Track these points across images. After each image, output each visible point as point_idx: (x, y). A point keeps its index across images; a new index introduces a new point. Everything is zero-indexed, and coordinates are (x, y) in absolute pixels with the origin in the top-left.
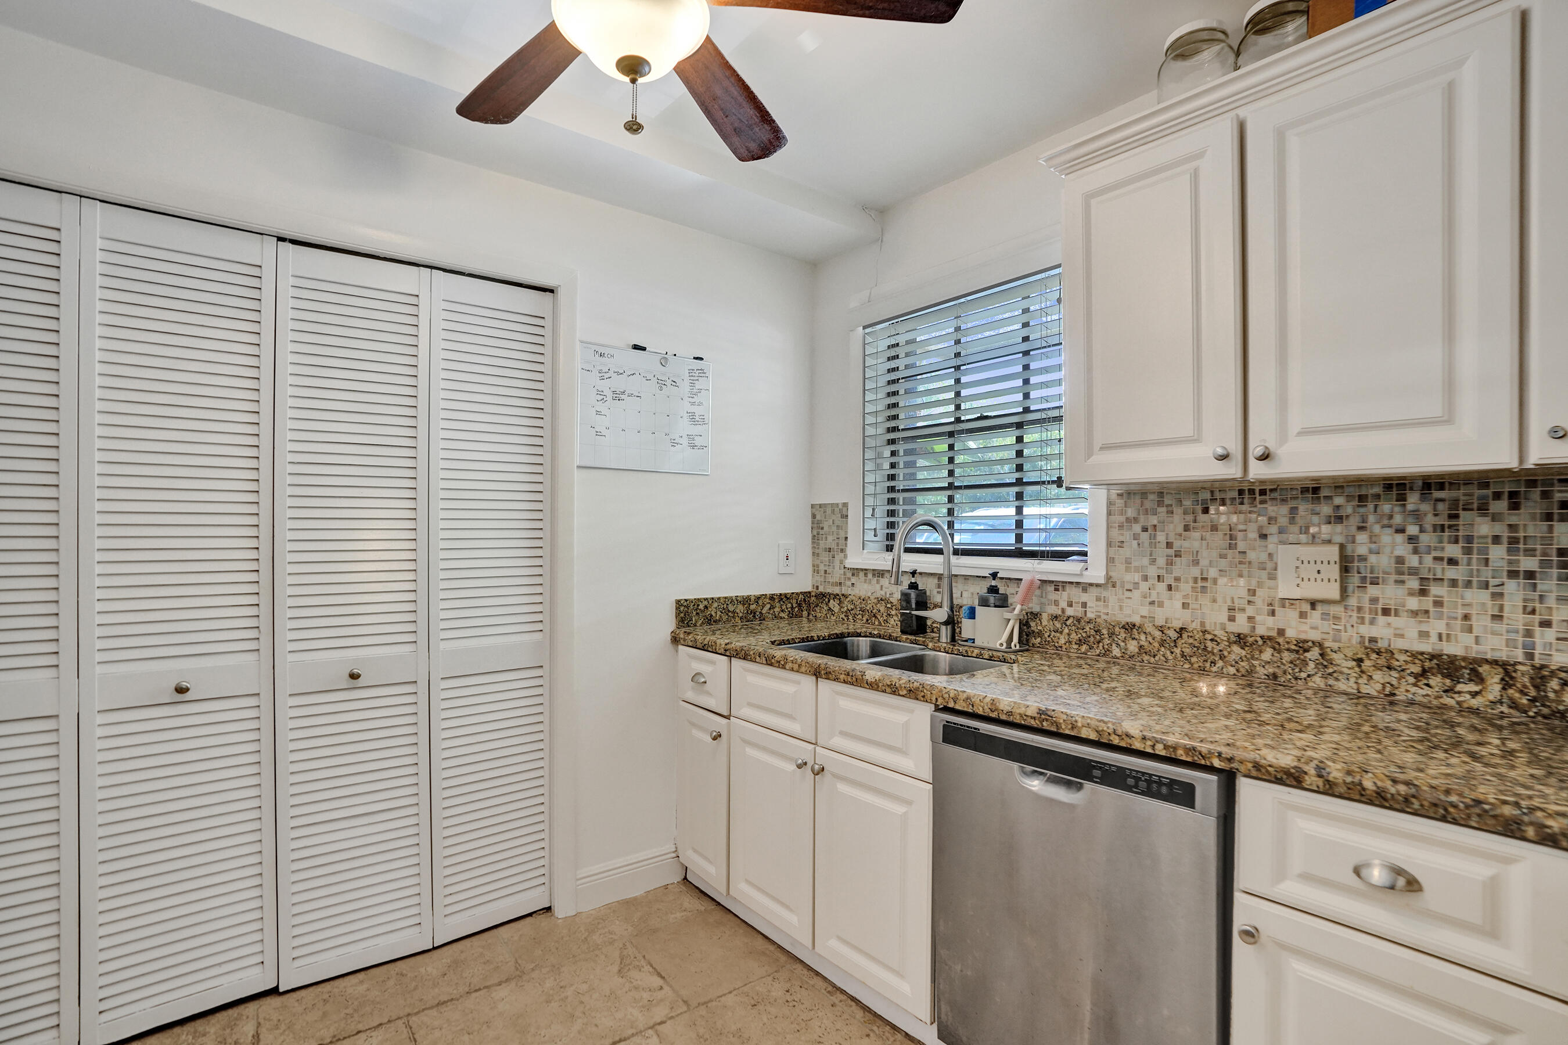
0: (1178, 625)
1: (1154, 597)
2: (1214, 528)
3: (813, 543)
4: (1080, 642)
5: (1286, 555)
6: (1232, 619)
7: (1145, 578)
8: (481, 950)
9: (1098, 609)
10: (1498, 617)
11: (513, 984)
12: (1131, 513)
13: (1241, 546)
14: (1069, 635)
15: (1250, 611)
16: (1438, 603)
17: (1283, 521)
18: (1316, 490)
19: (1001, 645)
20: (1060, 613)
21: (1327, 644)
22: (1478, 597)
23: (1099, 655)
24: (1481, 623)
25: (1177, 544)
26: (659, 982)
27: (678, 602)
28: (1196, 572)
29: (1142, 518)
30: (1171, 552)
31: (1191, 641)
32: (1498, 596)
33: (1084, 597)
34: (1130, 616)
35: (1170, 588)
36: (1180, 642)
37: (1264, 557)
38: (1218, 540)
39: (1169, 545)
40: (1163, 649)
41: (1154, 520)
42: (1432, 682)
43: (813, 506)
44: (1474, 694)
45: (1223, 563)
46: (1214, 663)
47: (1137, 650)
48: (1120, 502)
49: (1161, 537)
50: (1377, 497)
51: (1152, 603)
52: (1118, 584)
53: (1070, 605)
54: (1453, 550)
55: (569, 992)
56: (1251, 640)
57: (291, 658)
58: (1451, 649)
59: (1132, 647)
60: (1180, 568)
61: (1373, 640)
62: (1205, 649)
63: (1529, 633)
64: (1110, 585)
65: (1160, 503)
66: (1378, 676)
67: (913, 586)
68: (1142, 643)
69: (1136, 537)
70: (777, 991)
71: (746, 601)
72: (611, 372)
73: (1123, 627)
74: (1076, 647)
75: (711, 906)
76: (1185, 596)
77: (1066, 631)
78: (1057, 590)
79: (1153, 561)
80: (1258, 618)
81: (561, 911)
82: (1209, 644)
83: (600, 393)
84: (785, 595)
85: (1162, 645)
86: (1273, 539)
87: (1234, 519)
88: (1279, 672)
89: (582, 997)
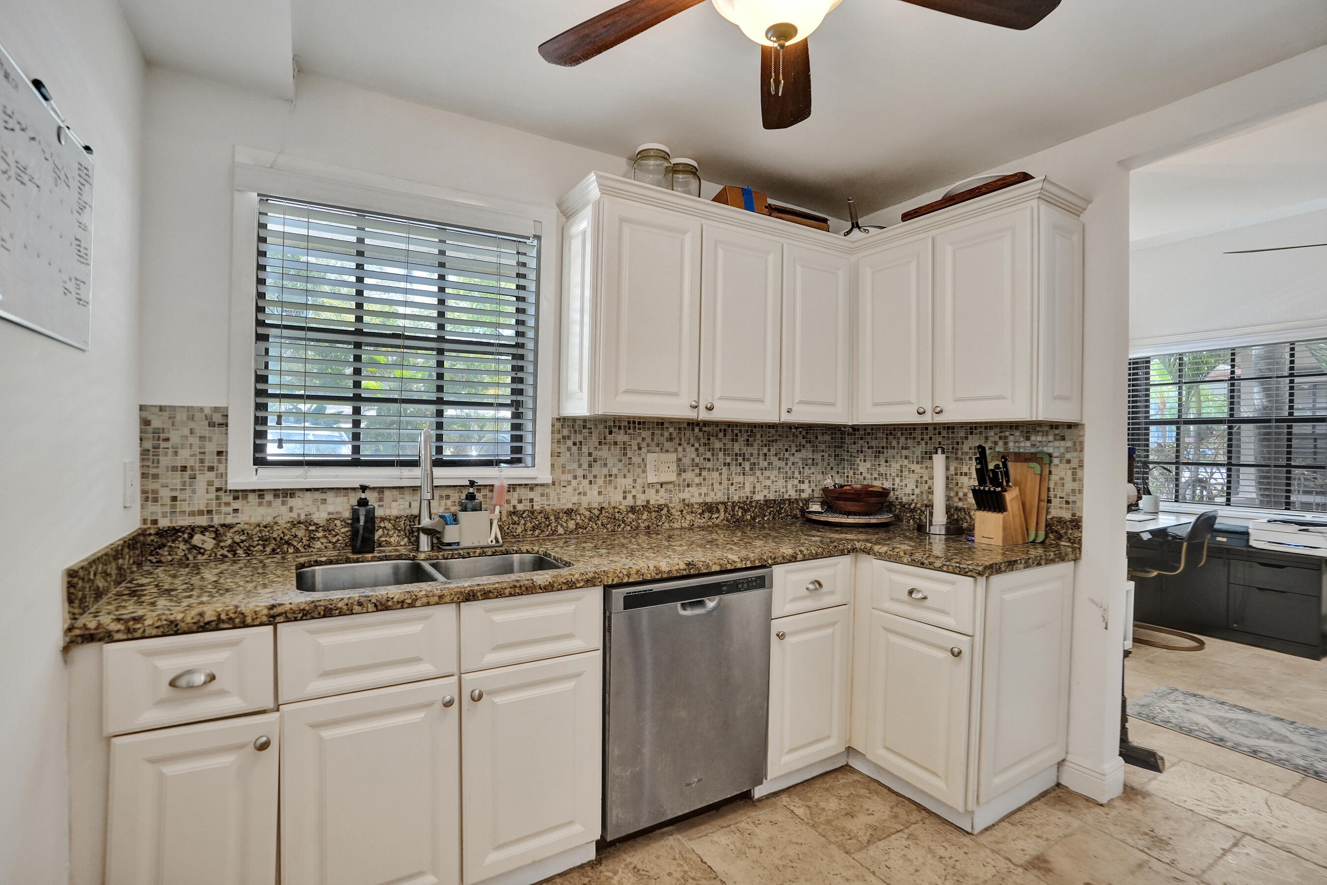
0: (598, 506)
1: (581, 490)
2: (615, 443)
3: (145, 460)
4: (534, 529)
5: (651, 458)
6: (625, 498)
7: (575, 477)
9: (542, 502)
10: (720, 483)
12: (565, 433)
13: (629, 455)
14: (525, 524)
15: (634, 492)
16: (704, 479)
17: (649, 440)
18: (662, 424)
19: (492, 541)
20: (516, 509)
21: (670, 505)
22: (715, 475)
23: (548, 536)
24: (716, 486)
25: (594, 454)
28: (605, 471)
29: (573, 436)
30: (591, 459)
31: (607, 514)
32: (721, 474)
33: (531, 495)
34: (565, 504)
35: (591, 482)
36: (601, 517)
37: (640, 460)
38: (616, 451)
39: (590, 454)
40: (591, 523)
41: (579, 438)
42: (705, 516)
43: (142, 408)
44: (717, 518)
45: (620, 465)
46: (619, 526)
47: (575, 527)
48: (559, 428)
49: (585, 450)
50: (685, 428)
51: (580, 494)
52: (559, 483)
53: (520, 501)
54: (709, 455)
56: (637, 508)
58: (709, 500)
59: (572, 525)
60: (596, 470)
61: (684, 500)
62: (615, 518)
63: (728, 489)
64: (552, 484)
65: (584, 427)
66: (689, 517)
67: (363, 503)
68: (578, 521)
69: (569, 449)
73: (565, 513)
74: (531, 532)
76: (600, 487)
77: (523, 522)
78: (509, 491)
79: (580, 466)
80: (638, 496)
82: (617, 515)
85: (590, 520)
86: (644, 450)
87: (626, 438)
88: (650, 524)
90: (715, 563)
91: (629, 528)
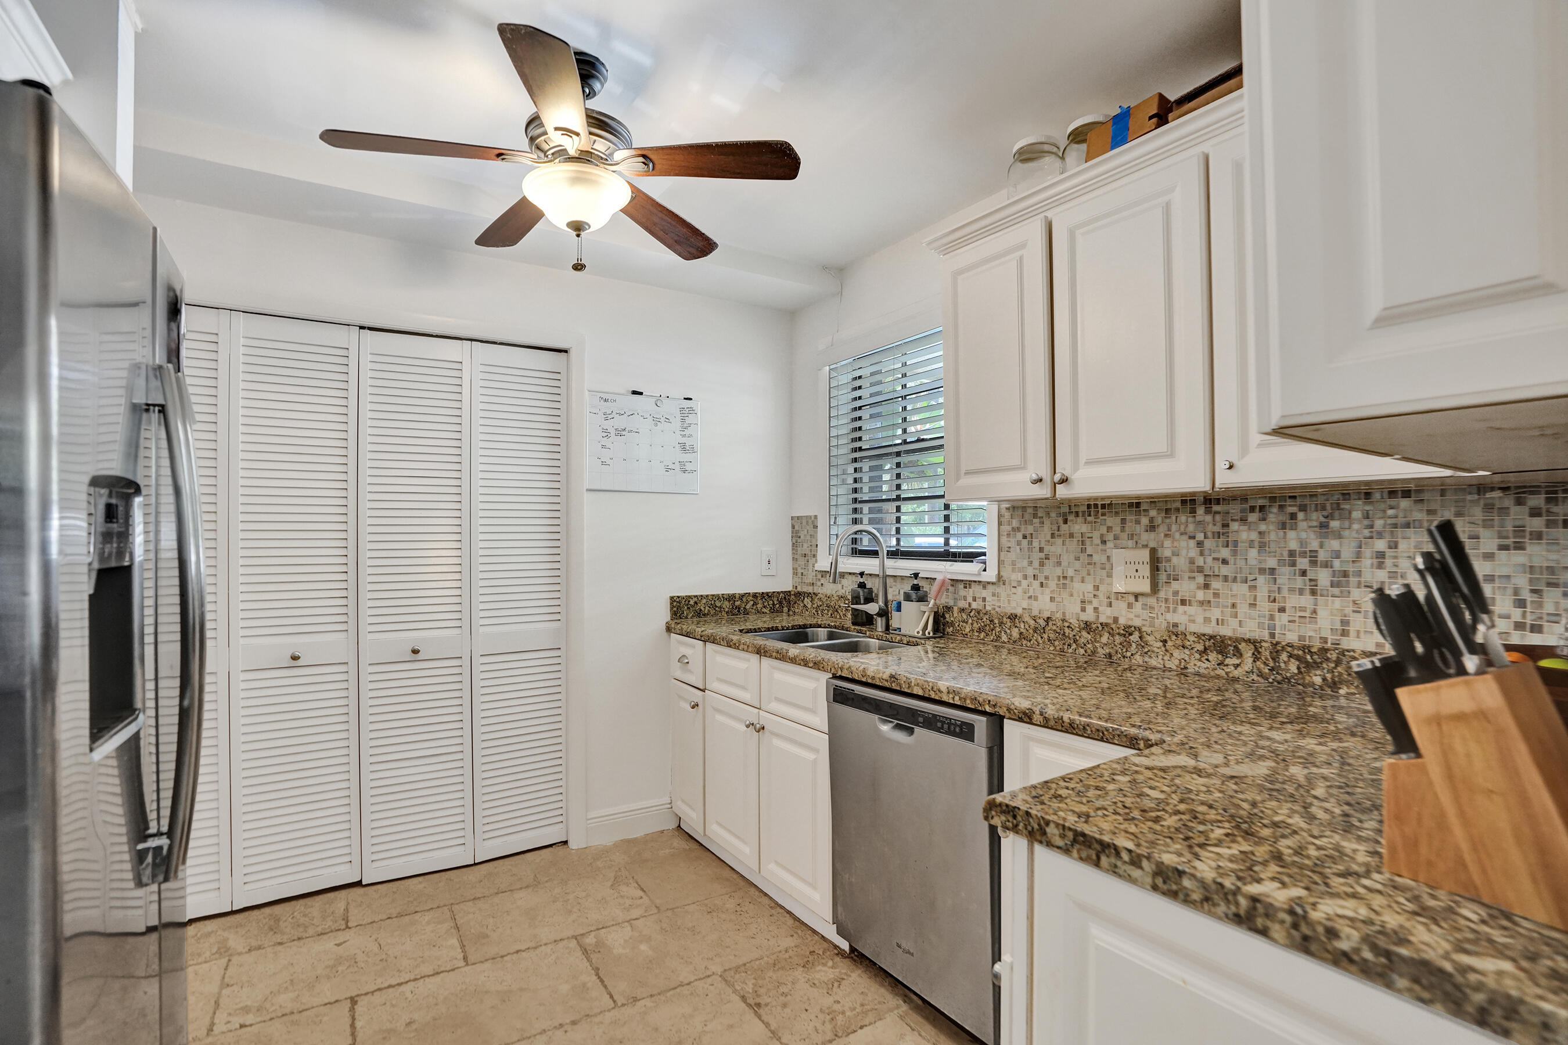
0: (1047, 614)
1: (1031, 593)
2: (1071, 536)
3: (793, 549)
4: (980, 631)
5: (1118, 556)
6: (1083, 610)
7: (1025, 577)
8: (510, 867)
9: (994, 603)
10: (1253, 605)
11: (530, 890)
12: (1015, 523)
13: (1089, 551)
14: (972, 624)
15: (1096, 603)
16: (1216, 595)
17: (1117, 529)
18: (1138, 505)
19: (918, 632)
20: (967, 606)
21: (1144, 629)
22: (1241, 589)
23: (992, 641)
24: (1243, 609)
25: (1047, 549)
26: (640, 893)
27: (672, 598)
28: (1059, 571)
29: (1023, 527)
30: (1042, 555)
31: (1054, 628)
32: (1253, 588)
33: (984, 593)
34: (1015, 608)
35: (1042, 585)
36: (1047, 629)
37: (1104, 559)
38: (1073, 545)
39: (1041, 550)
40: (1035, 635)
41: (1030, 529)
42: (1210, 658)
43: (792, 518)
44: (1237, 666)
45: (1077, 565)
46: (1069, 645)
47: (1019, 636)
48: (1007, 515)
49: (1035, 543)
50: (1177, 510)
51: (1030, 597)
52: (1007, 583)
53: (974, 599)
54: (1225, 553)
55: (571, 897)
56: (1094, 626)
57: (370, 636)
58: (1226, 631)
59: (1015, 633)
60: (1047, 570)
61: (1175, 625)
62: (1064, 634)
63: (1271, 617)
64: (1001, 583)
65: (1035, 516)
66: (1177, 654)
67: (862, 585)
68: (1022, 630)
69: (1019, 543)
70: (731, 904)
71: (731, 598)
72: (614, 413)
73: (1009, 618)
74: (977, 634)
75: (695, 846)
76: (1052, 592)
78: (965, 587)
79: (1031, 563)
80: (1101, 609)
81: (573, 845)
82: (1067, 630)
83: (605, 431)
84: (767, 594)
85: (1035, 632)
86: (1110, 545)
87: (1084, 528)
88: (1112, 652)
89: (580, 901)
90: (918, 685)
91: (1082, 651)
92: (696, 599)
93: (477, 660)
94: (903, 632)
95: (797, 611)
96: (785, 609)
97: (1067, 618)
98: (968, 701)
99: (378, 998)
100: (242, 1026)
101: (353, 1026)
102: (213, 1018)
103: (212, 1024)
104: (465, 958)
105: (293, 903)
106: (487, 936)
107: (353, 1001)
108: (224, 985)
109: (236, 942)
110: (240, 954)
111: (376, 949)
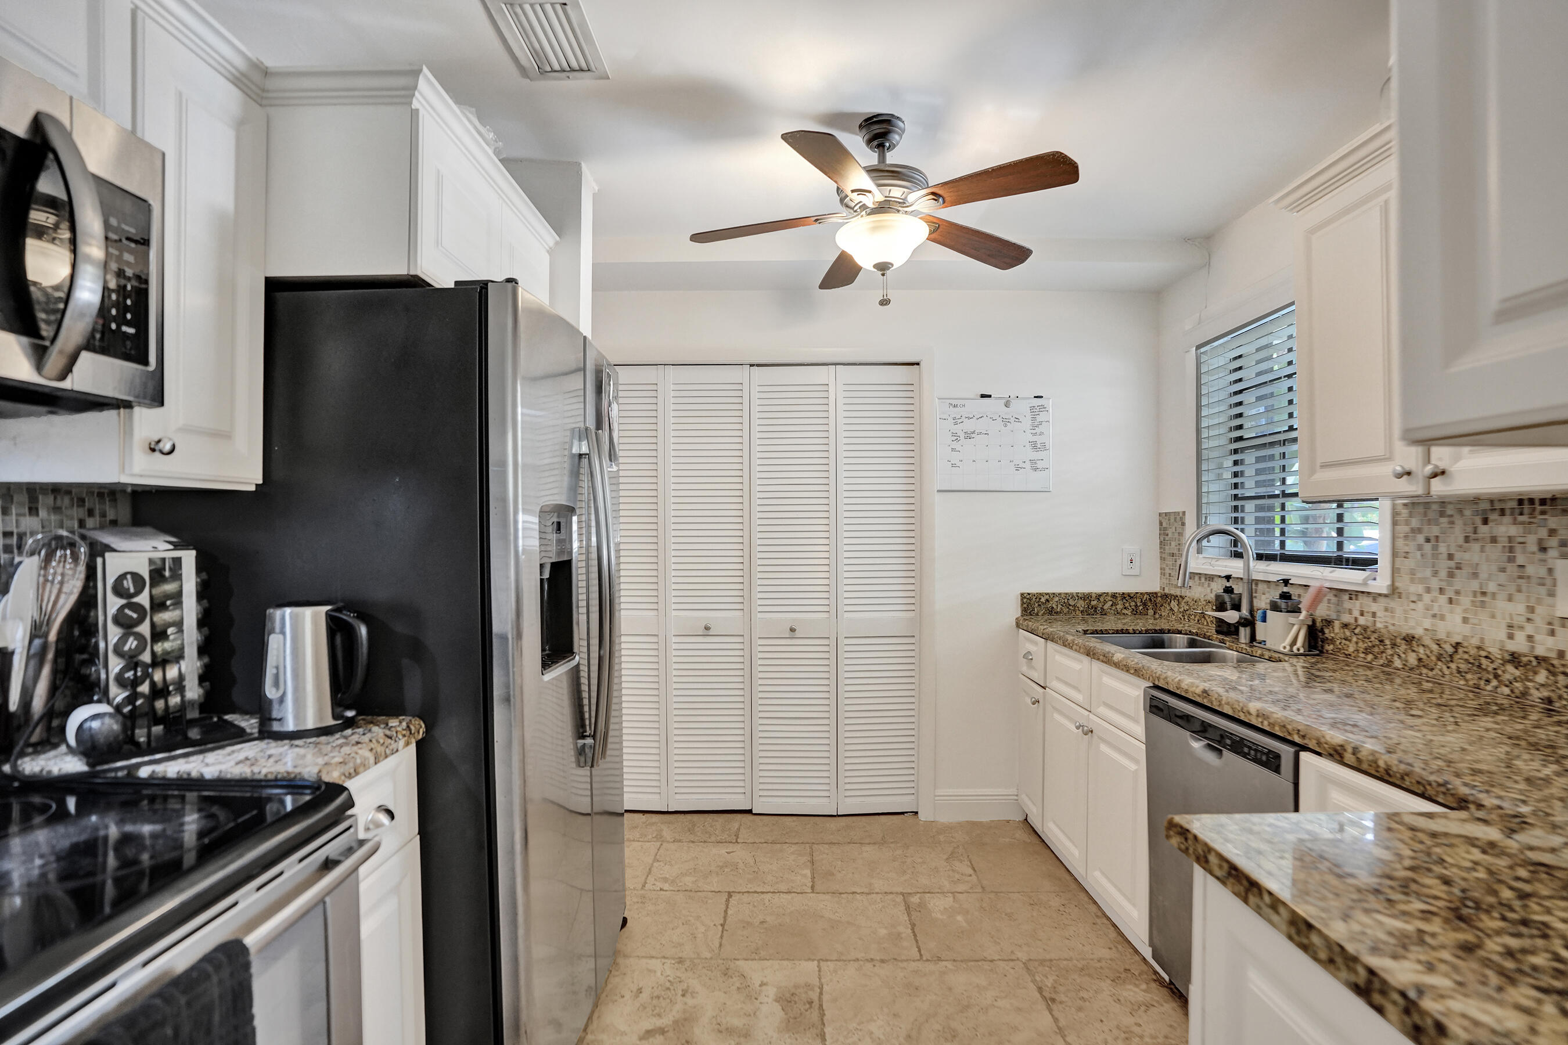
0: (1457, 639)
1: (1436, 610)
2: (1494, 540)
3: (1161, 548)
4: (1367, 651)
5: (1564, 568)
6: (1511, 637)
7: (1428, 590)
8: (863, 824)
9: (1387, 619)
11: (877, 846)
12: (1415, 523)
13: (1520, 560)
14: (1357, 643)
15: (1529, 629)
19: (1285, 648)
20: (1352, 621)
23: (1382, 666)
25: (1458, 556)
26: (971, 871)
27: (1022, 594)
28: (1475, 585)
29: (1425, 528)
30: (1452, 564)
31: (1466, 656)
33: (1374, 607)
34: (1413, 628)
35: (1450, 601)
36: (1456, 657)
37: (1542, 572)
38: (1495, 552)
39: (1450, 557)
40: (1440, 663)
41: (1435, 531)
43: (1160, 514)
45: (1502, 577)
46: (1488, 681)
47: (1416, 663)
48: (1405, 512)
49: (1443, 548)
51: (1434, 616)
52: (1403, 596)
53: (1362, 614)
55: (909, 860)
56: (1526, 660)
57: (760, 616)
59: (1412, 659)
60: (1458, 583)
62: (1479, 666)
64: (1396, 596)
65: (1442, 514)
67: (1229, 590)
68: (1422, 656)
69: (1420, 548)
70: (1055, 902)
71: (1087, 597)
72: (964, 417)
73: (1404, 639)
74: (1362, 655)
75: (1037, 841)
76: (1465, 611)
77: (1354, 639)
78: (1351, 599)
79: (1435, 573)
80: (1538, 638)
81: (922, 816)
82: (1484, 662)
83: (954, 434)
84: (1129, 595)
85: (1439, 659)
86: (1553, 553)
87: (1513, 530)
88: (1554, 696)
89: (915, 865)
90: (1228, 703)
91: (1506, 691)
92: (1047, 597)
93: (843, 642)
94: (1268, 645)
95: (1163, 614)
96: (1151, 612)
97: (1487, 643)
98: (1277, 728)
99: (746, 898)
100: (661, 889)
101: (726, 912)
102: (646, 878)
103: (646, 883)
104: (813, 887)
105: (706, 815)
106: (833, 874)
107: (730, 895)
108: (656, 860)
109: (667, 834)
110: (668, 842)
111: (752, 862)
